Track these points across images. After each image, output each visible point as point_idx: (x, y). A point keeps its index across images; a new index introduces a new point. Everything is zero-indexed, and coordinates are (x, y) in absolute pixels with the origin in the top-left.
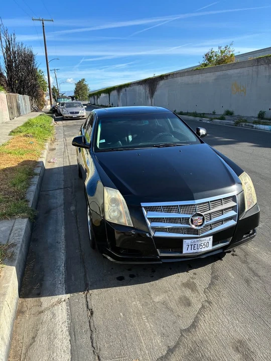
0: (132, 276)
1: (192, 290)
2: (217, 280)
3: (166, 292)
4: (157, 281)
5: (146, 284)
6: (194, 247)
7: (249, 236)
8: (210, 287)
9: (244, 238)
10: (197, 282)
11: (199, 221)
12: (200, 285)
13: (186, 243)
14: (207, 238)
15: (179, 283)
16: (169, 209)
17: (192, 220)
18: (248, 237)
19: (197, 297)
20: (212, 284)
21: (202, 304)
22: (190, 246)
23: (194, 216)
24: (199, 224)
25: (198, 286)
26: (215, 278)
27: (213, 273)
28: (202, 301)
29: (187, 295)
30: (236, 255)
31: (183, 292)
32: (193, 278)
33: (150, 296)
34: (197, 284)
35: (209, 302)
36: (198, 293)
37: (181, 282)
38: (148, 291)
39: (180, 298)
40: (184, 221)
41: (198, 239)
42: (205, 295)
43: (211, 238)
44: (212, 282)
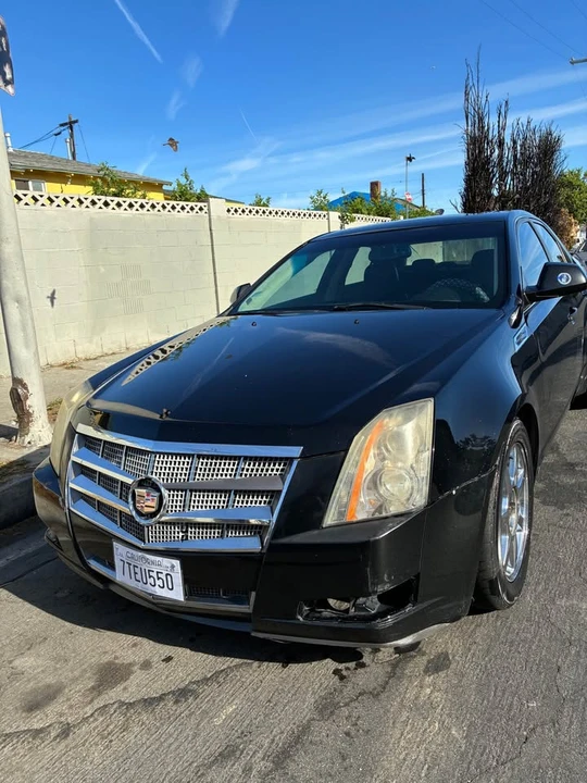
1: (93, 689)
2: (176, 702)
3: (58, 659)
6: (135, 573)
7: (344, 620)
8: (131, 705)
10: (138, 677)
11: (148, 503)
12: (124, 689)
14: (167, 562)
16: (110, 451)
17: (133, 493)
18: (336, 623)
21: (50, 726)
22: (127, 567)
23: (141, 484)
25: (120, 688)
26: (182, 694)
27: (206, 680)
28: (63, 719)
29: (67, 690)
30: (342, 678)
31: (74, 680)
32: (146, 665)
33: (29, 649)
34: (128, 682)
35: (66, 731)
36: (92, 701)
37: (116, 658)
38: (45, 639)
39: (49, 686)
40: (124, 491)
41: (140, 554)
42: (92, 715)
43: (177, 563)
44: (161, 698)
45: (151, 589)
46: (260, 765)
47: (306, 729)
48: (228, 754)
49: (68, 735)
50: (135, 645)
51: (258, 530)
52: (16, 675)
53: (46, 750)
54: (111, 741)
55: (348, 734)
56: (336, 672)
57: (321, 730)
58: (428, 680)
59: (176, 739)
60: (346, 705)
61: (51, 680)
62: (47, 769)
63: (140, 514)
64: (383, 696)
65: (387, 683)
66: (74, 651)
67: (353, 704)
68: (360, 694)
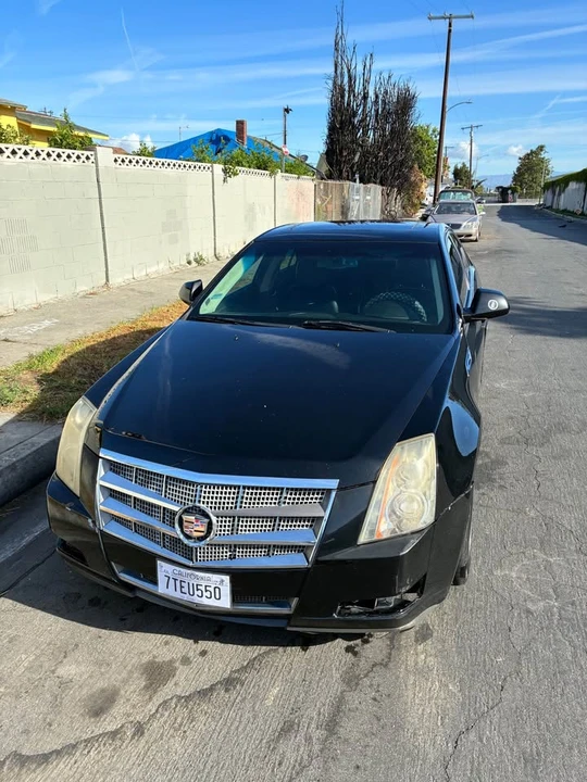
0: (94, 602)
1: (146, 688)
2: (227, 690)
3: (99, 664)
4: (116, 634)
5: (91, 628)
6: (182, 587)
7: (370, 614)
8: (188, 698)
9: (350, 614)
10: (182, 673)
11: (197, 528)
12: (175, 684)
13: (163, 569)
14: (216, 578)
15: (145, 659)
16: (145, 479)
17: (180, 519)
18: (364, 617)
19: (134, 706)
20: (204, 694)
21: (122, 726)
22: (172, 581)
23: (187, 511)
24: (196, 534)
25: (171, 684)
26: (229, 683)
27: (244, 669)
28: (131, 719)
29: (122, 692)
30: (355, 654)
31: (125, 681)
32: (186, 661)
33: (65, 657)
34: (176, 678)
35: (140, 730)
36: (150, 698)
37: (155, 657)
38: (77, 645)
39: (103, 691)
40: (169, 517)
41: (189, 572)
42: (157, 711)
43: (227, 579)
44: (212, 688)
45: (196, 600)
46: (317, 734)
47: (341, 700)
48: (288, 729)
49: (143, 733)
50: (167, 643)
51: (301, 549)
52: (64, 684)
53: (129, 748)
54: (185, 732)
55: (375, 699)
56: (349, 649)
57: (354, 699)
58: (420, 648)
59: (240, 722)
60: (366, 676)
61: (102, 684)
62: (139, 765)
63: (188, 537)
64: (391, 665)
65: (390, 654)
66: (111, 654)
67: (371, 675)
68: (374, 666)
